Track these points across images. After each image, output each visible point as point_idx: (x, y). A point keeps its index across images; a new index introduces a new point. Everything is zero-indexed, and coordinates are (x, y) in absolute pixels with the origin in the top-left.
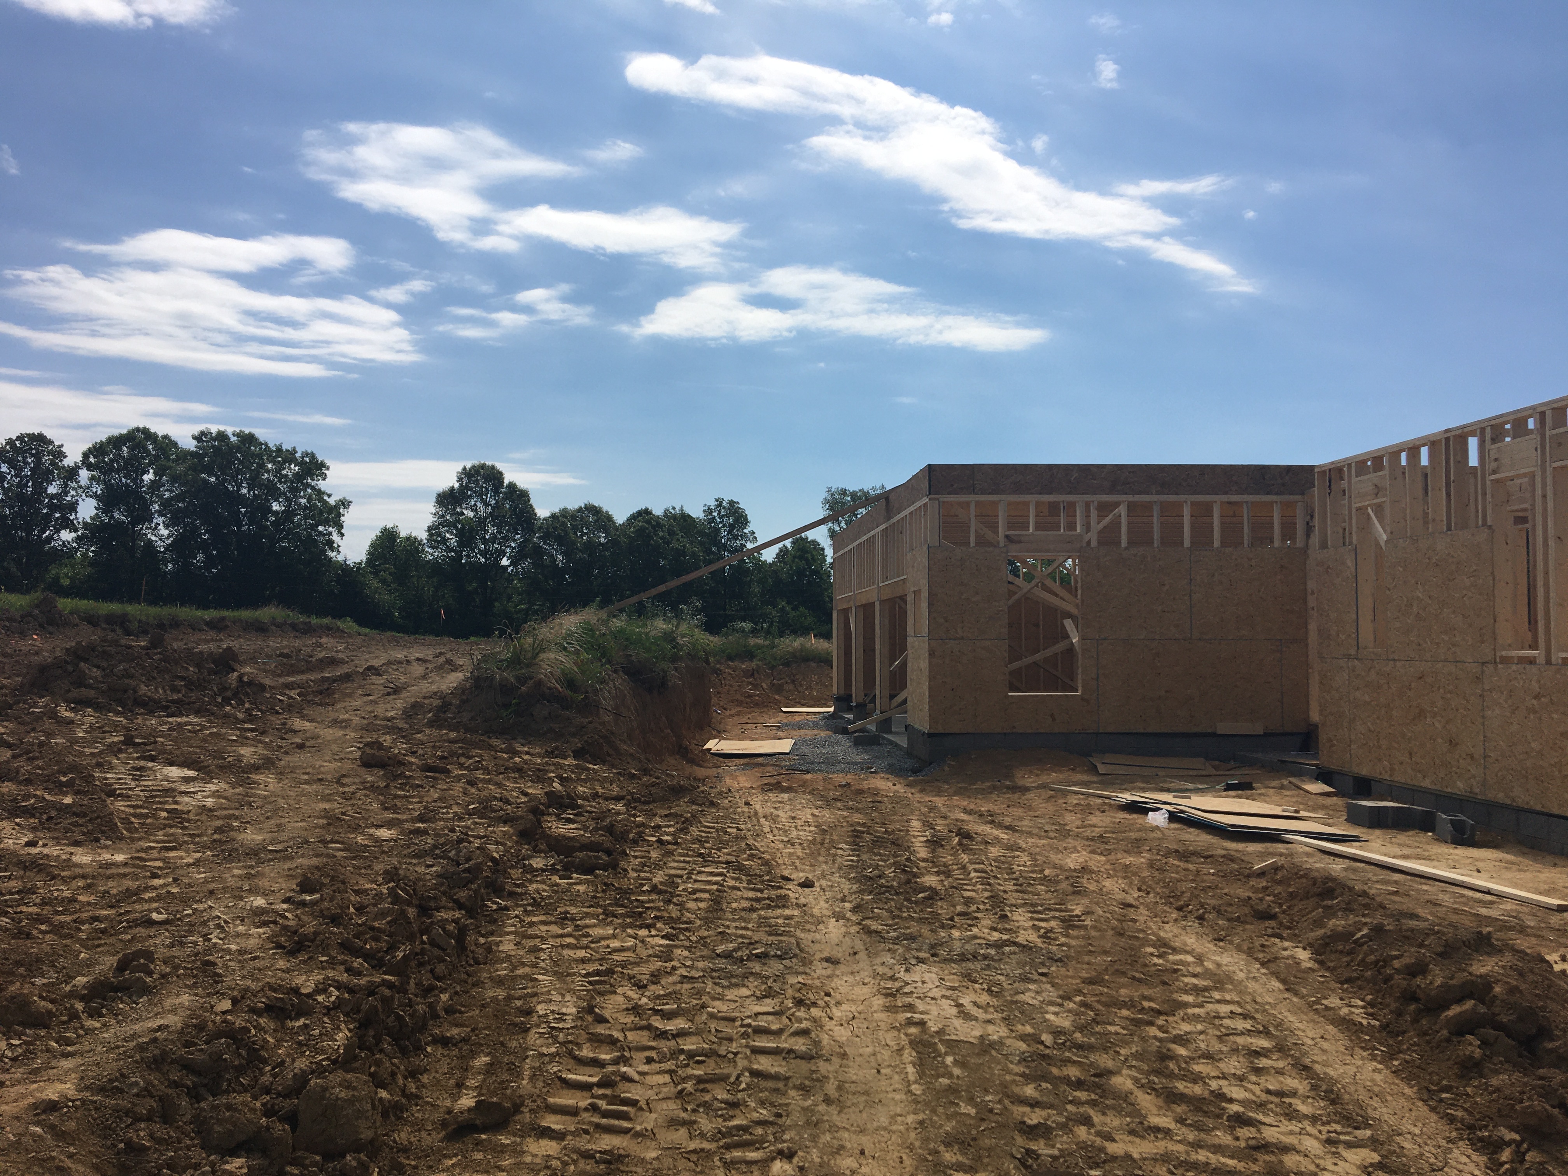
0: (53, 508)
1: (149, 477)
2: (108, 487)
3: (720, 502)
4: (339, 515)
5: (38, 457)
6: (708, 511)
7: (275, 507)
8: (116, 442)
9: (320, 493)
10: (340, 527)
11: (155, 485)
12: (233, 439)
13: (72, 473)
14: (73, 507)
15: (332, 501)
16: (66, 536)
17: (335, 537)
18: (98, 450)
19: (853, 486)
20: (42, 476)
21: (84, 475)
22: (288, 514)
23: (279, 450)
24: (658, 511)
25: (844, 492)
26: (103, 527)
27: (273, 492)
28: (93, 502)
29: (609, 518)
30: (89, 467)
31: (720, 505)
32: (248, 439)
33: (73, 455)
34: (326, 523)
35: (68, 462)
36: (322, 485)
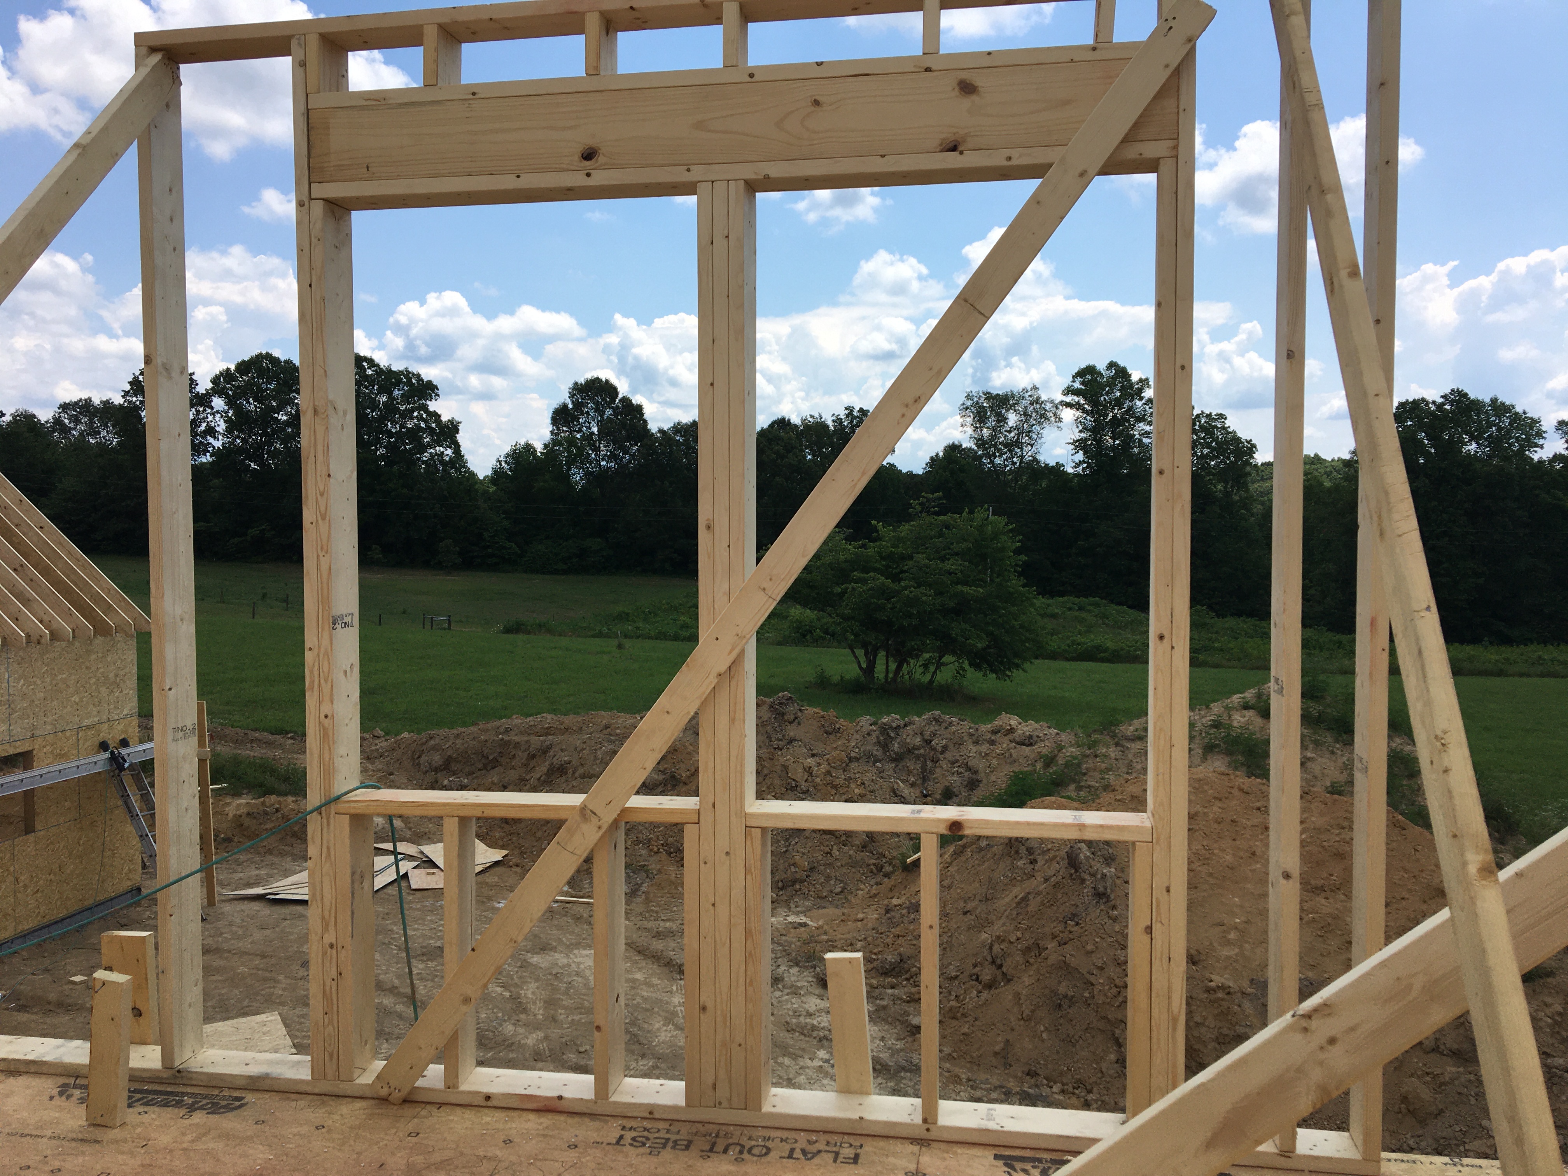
4: (455, 434)
6: (838, 421)
8: (246, 367)
9: (434, 414)
10: (458, 444)
15: (445, 421)
18: (229, 375)
22: (404, 435)
25: (989, 395)
30: (221, 392)
34: (442, 443)
35: (200, 389)
36: (435, 406)
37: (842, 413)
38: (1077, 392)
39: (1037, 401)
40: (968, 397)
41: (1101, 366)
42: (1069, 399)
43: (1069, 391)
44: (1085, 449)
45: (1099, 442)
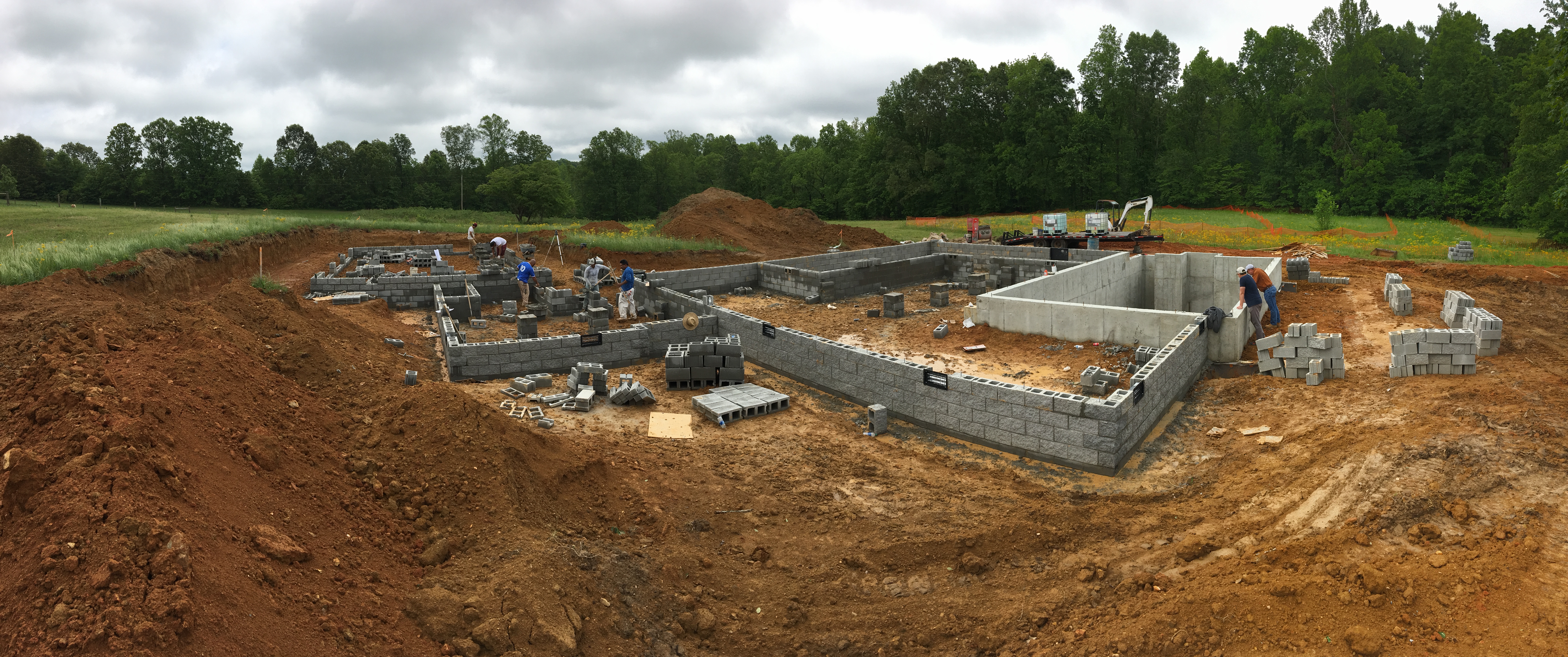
0: (133, 154)
1: (166, 139)
2: (152, 144)
3: (397, 135)
4: (239, 150)
5: (125, 133)
6: (392, 140)
7: (214, 148)
8: (153, 125)
9: (231, 141)
10: (239, 155)
11: (168, 142)
12: (196, 120)
13: (138, 139)
14: (140, 153)
15: (235, 144)
16: (139, 165)
17: (238, 160)
18: (147, 128)
20: (127, 141)
21: (143, 140)
22: (219, 151)
23: (213, 123)
24: (370, 142)
26: (152, 160)
27: (212, 142)
28: (147, 150)
29: (348, 146)
30: (144, 136)
31: (397, 137)
32: (201, 119)
33: (138, 132)
34: (234, 155)
35: (136, 135)
36: (231, 138)
37: (394, 137)
38: (484, 127)
39: (470, 130)
40: (443, 129)
41: (490, 116)
42: (480, 130)
43: (480, 126)
44: (488, 151)
45: (493, 148)
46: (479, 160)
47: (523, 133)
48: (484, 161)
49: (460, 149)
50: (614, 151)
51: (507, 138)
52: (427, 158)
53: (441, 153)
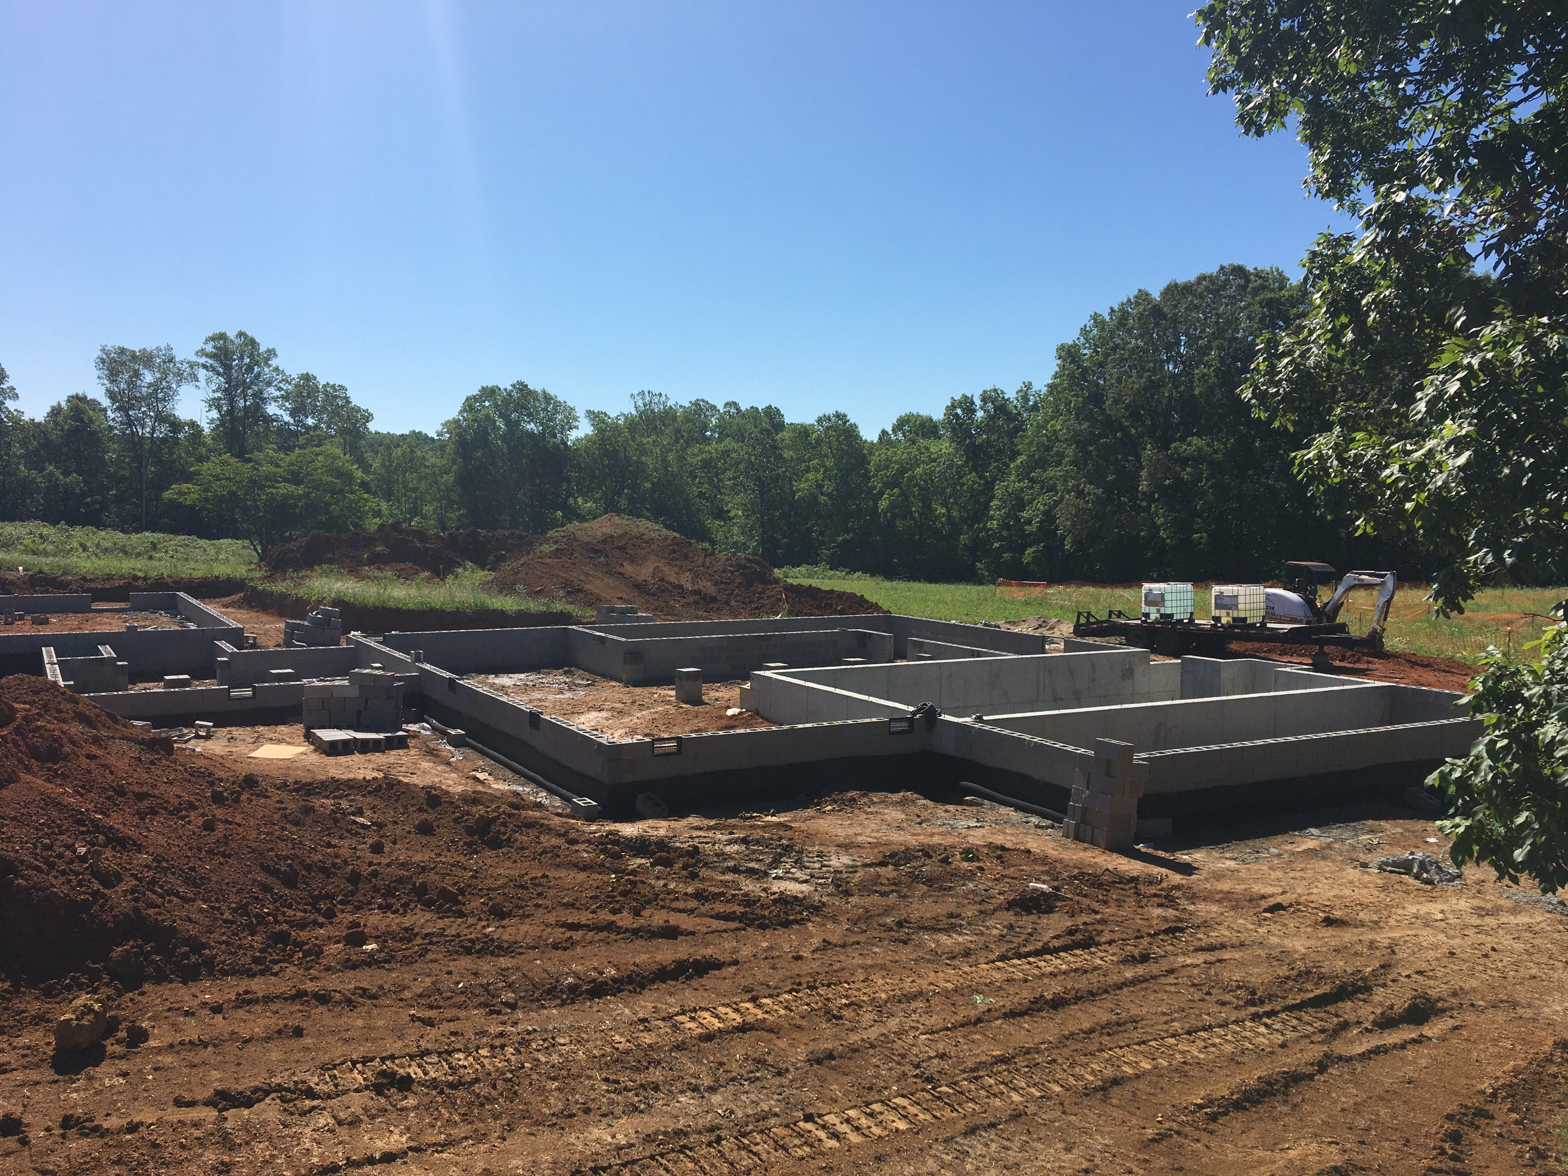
19: (134, 346)
25: (122, 351)
38: (210, 356)
39: (171, 360)
40: (101, 352)
41: (232, 334)
42: (203, 360)
43: (202, 353)
44: (219, 408)
45: (232, 402)
46: (193, 424)
47: (307, 378)
48: (207, 429)
49: (144, 399)
50: (513, 426)
51: (269, 384)
52: (56, 411)
53: (94, 404)
